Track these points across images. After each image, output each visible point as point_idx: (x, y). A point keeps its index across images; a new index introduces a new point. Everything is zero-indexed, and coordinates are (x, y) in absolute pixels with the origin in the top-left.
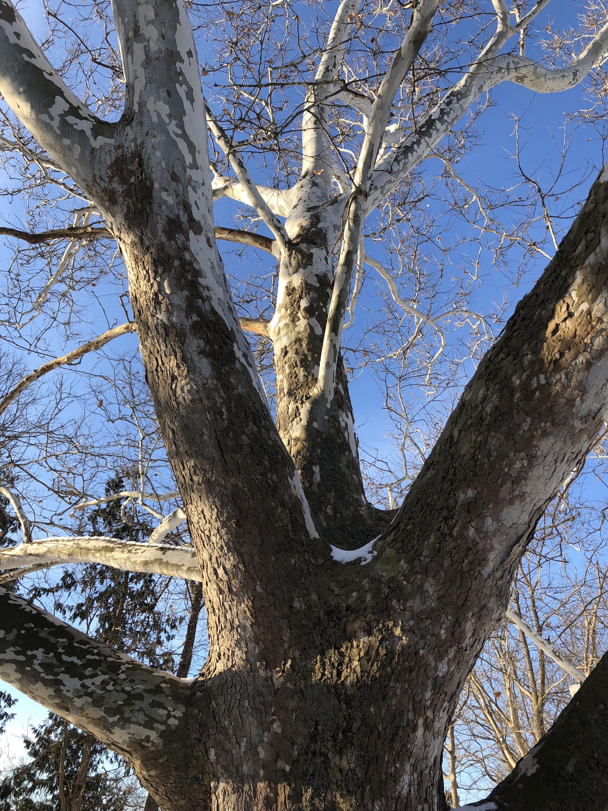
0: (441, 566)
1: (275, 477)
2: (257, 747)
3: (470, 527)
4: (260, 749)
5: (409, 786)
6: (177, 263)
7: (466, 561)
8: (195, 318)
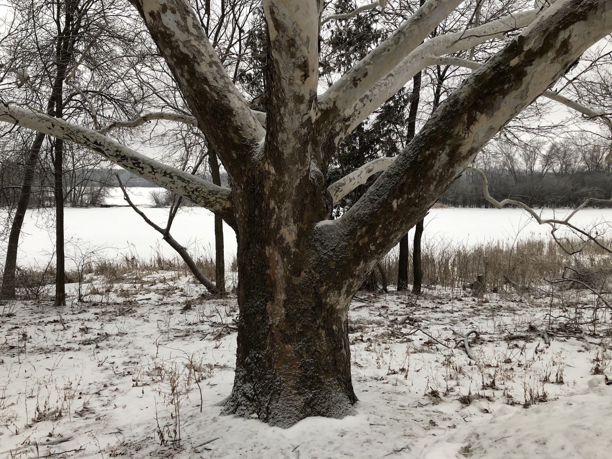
1: (223, 122)
6: (159, 35)
8: (175, 60)
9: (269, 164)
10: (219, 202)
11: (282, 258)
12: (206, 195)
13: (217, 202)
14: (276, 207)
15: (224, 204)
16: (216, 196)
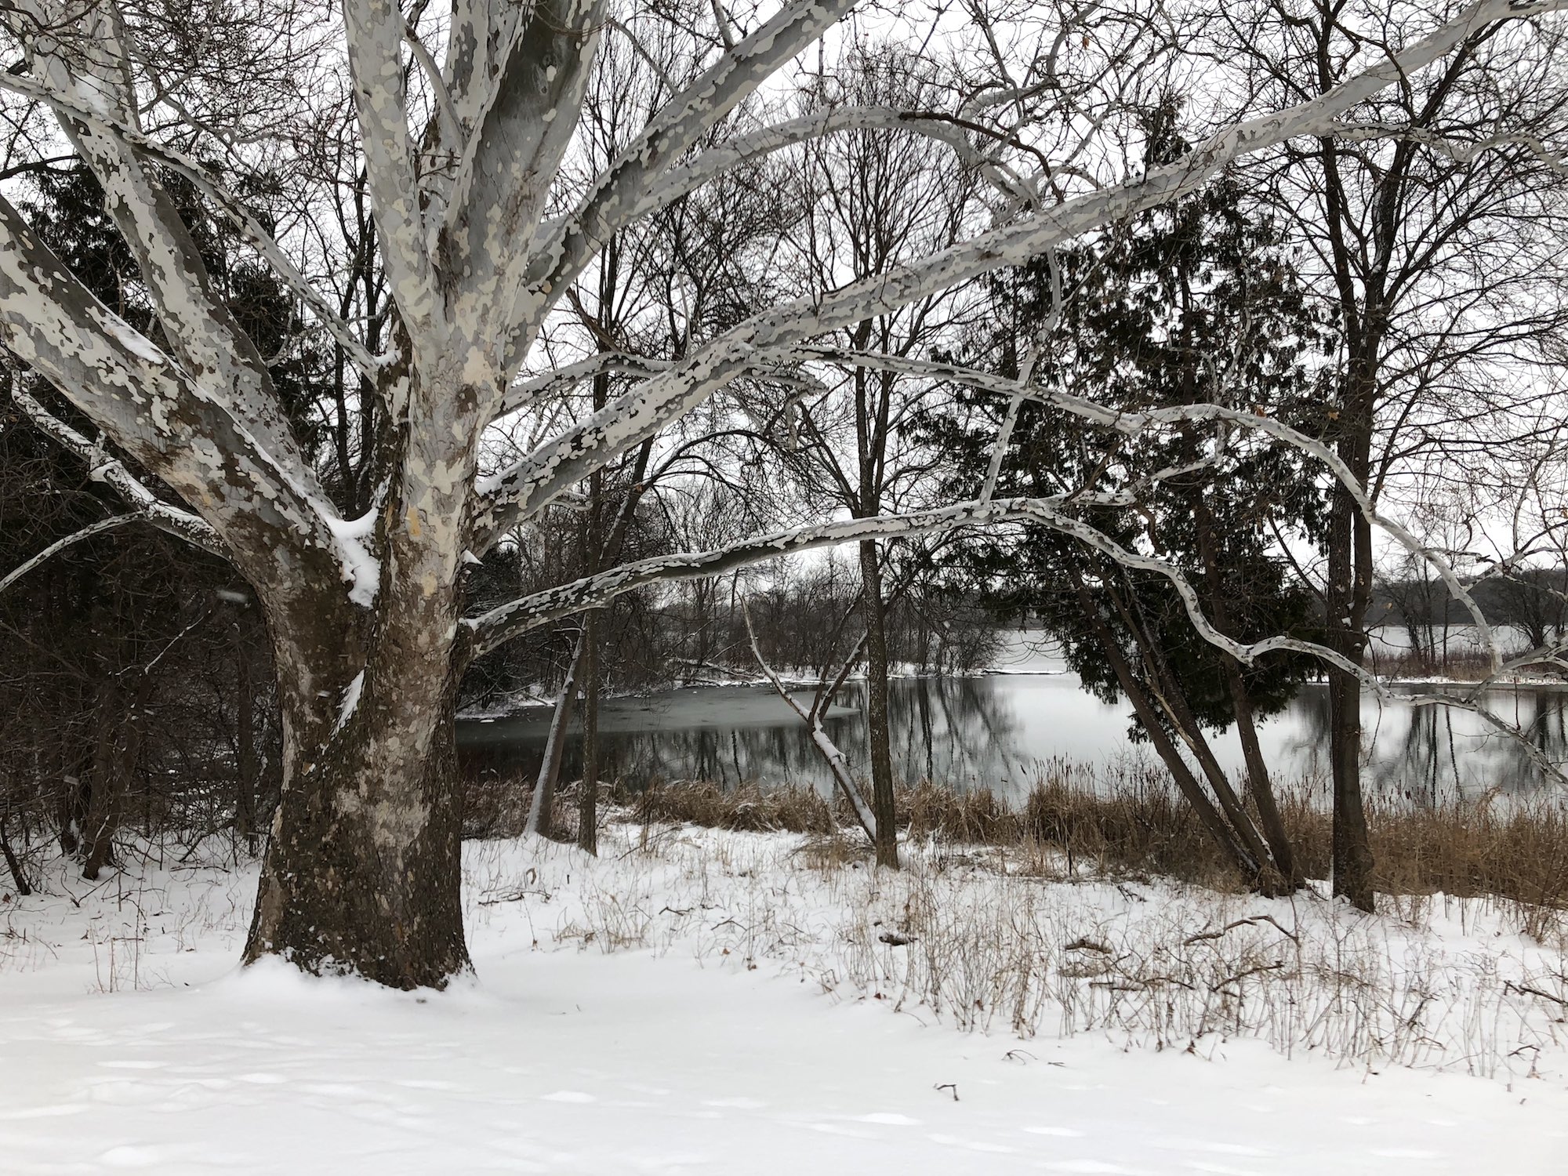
11: (295, 730)
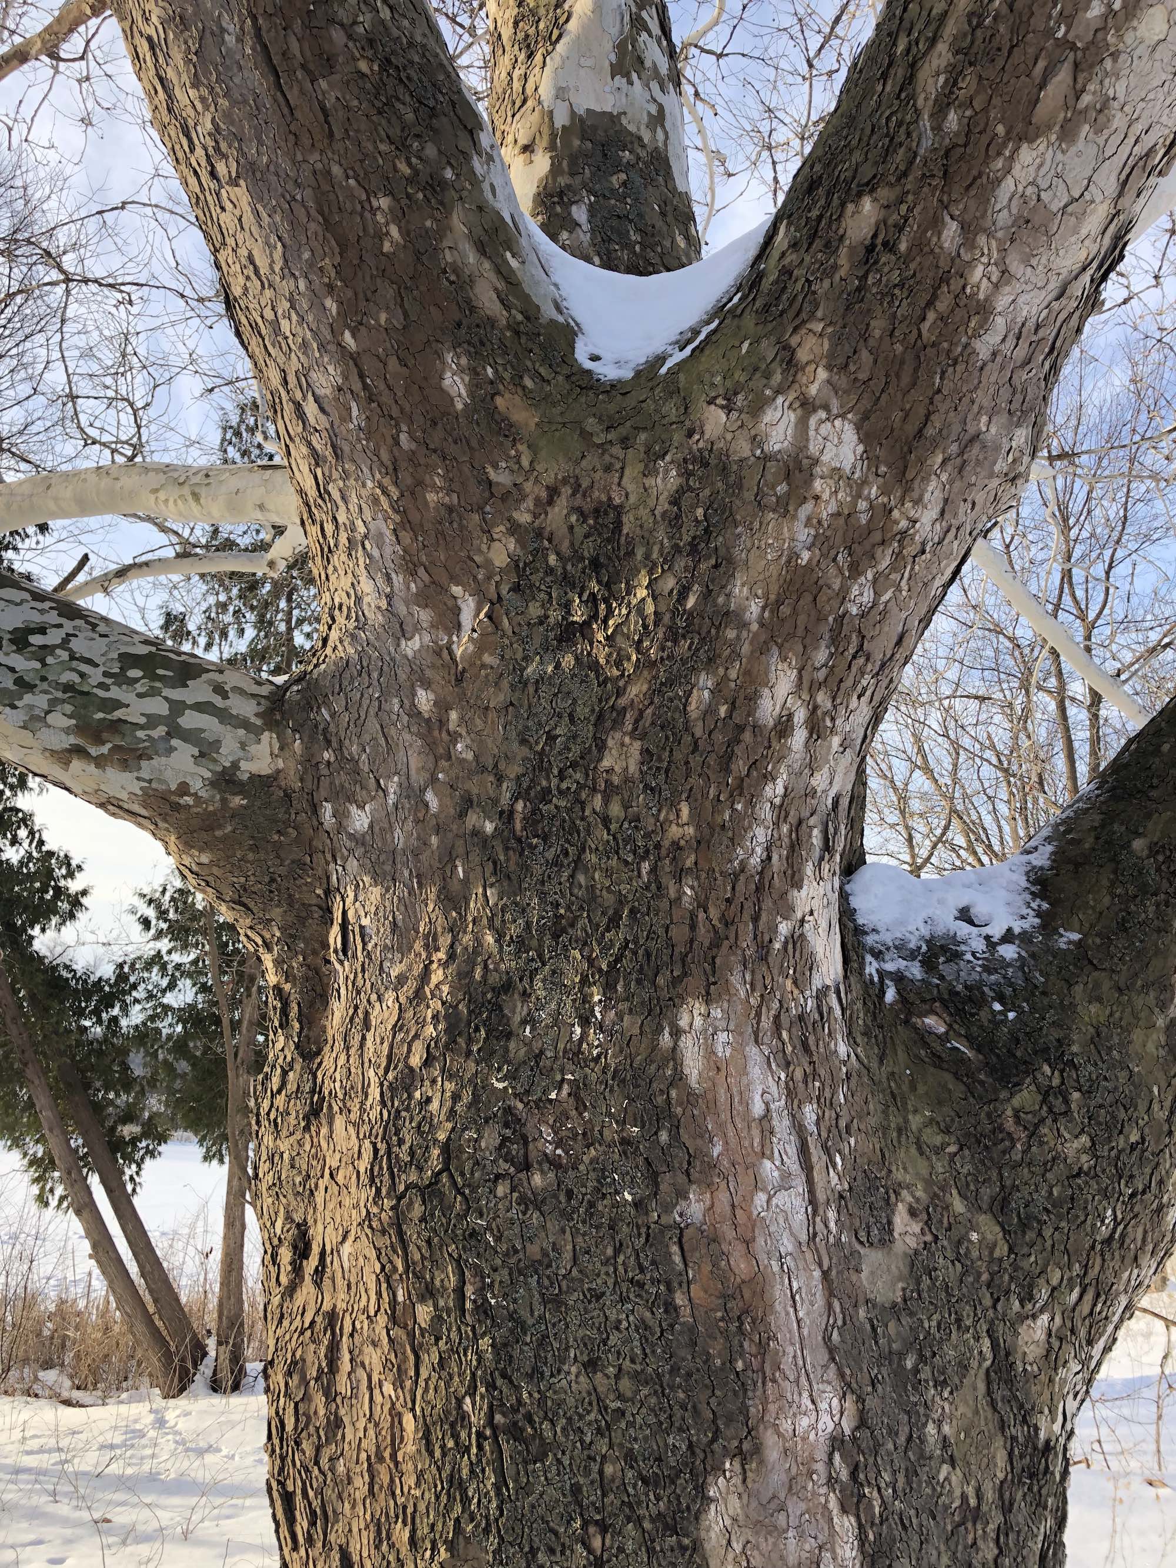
0: (865, 337)
2: (423, 791)
3: (947, 218)
4: (430, 796)
5: (768, 849)
7: (931, 316)
9: (807, 406)
10: (189, 736)
12: (96, 675)
13: (175, 731)
14: (800, 716)
15: (228, 752)
16: (176, 694)
